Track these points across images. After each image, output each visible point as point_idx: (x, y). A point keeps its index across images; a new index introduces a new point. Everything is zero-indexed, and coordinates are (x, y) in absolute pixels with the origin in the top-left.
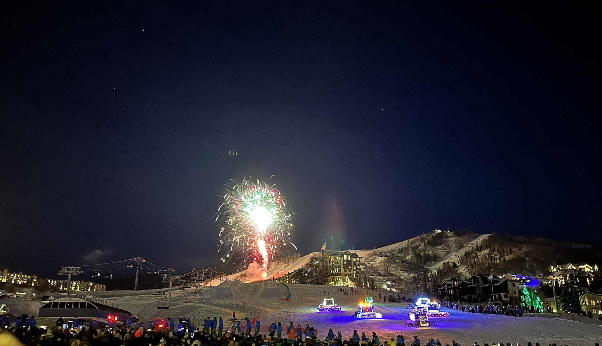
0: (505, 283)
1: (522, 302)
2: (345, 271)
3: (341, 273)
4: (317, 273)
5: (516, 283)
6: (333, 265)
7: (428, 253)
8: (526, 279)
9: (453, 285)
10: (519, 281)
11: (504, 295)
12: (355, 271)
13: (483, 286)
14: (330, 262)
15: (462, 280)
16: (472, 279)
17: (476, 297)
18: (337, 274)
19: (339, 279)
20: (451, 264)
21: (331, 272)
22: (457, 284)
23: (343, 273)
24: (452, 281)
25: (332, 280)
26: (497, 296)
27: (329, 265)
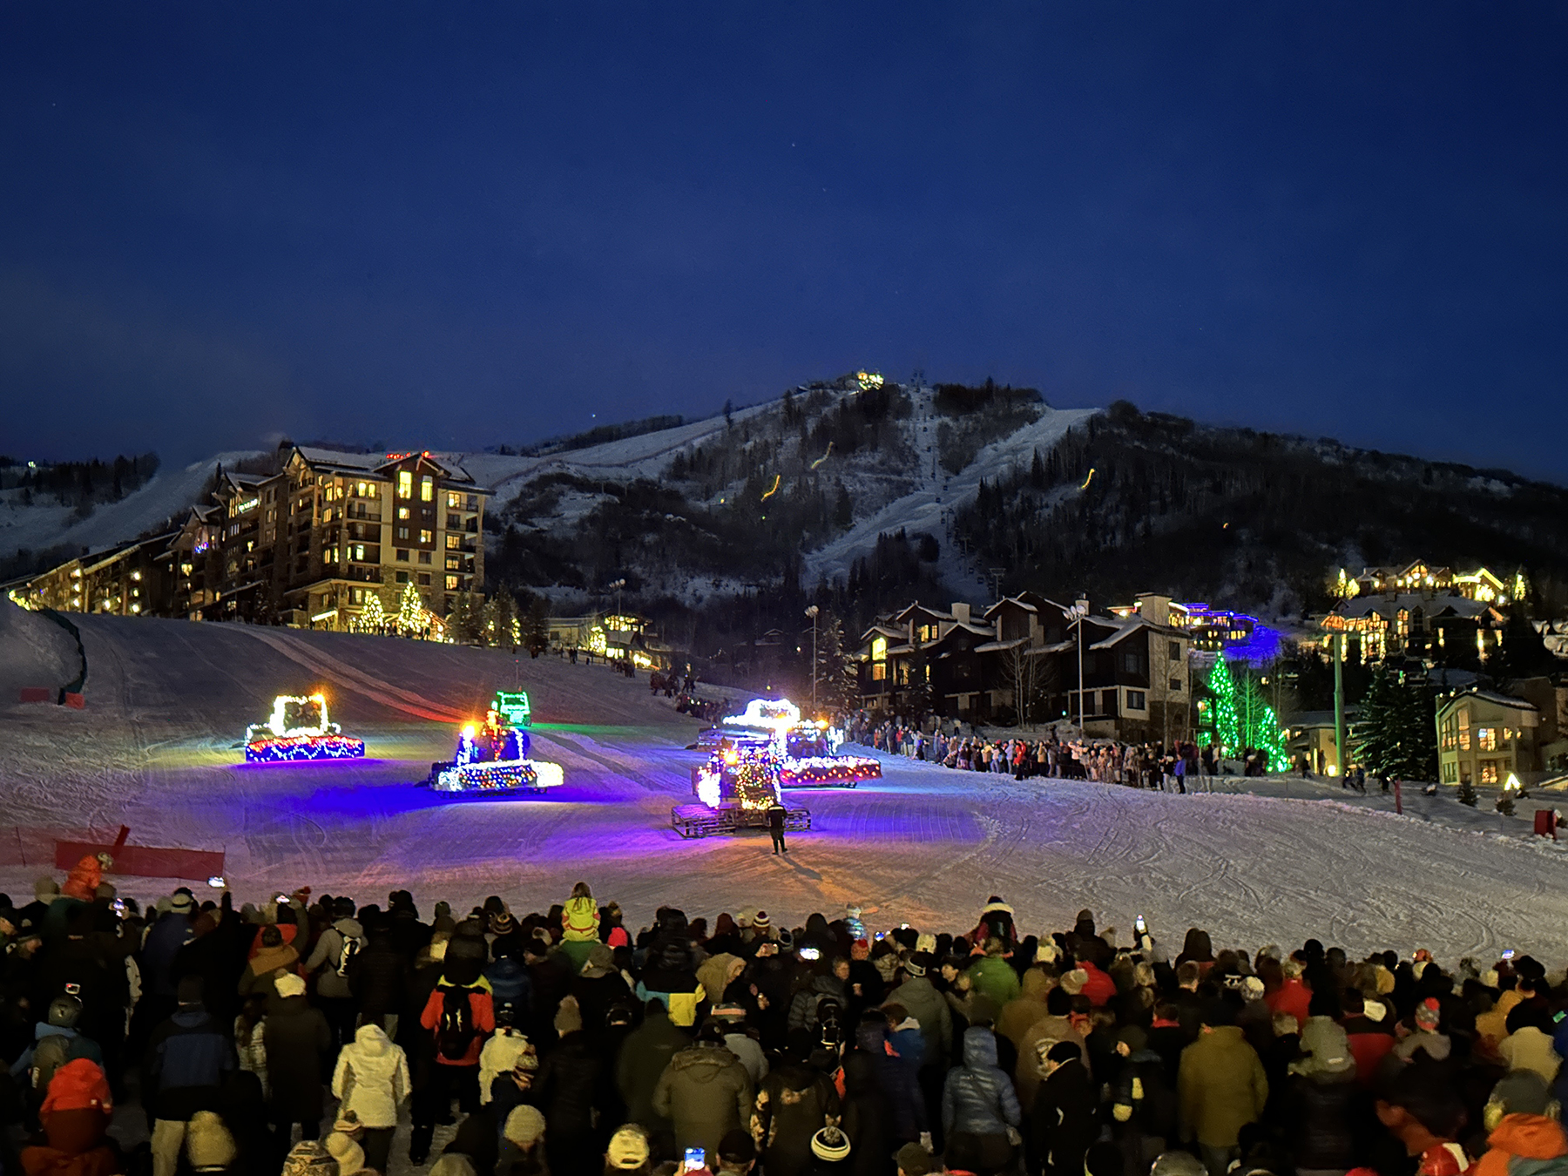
0: (1140, 639)
1: (1201, 730)
2: (402, 556)
3: (377, 569)
4: (250, 562)
5: (1183, 642)
6: (338, 523)
7: (816, 486)
8: (1229, 624)
9: (914, 640)
10: (1202, 632)
11: (1128, 691)
12: (453, 558)
13: (1044, 650)
14: (320, 504)
15: (956, 621)
16: (1000, 618)
17: (1008, 702)
18: (355, 573)
19: (364, 595)
20: (916, 545)
21: (327, 559)
22: (930, 639)
23: (390, 569)
24: (911, 621)
25: (325, 602)
26: (1099, 699)
27: (315, 524)
